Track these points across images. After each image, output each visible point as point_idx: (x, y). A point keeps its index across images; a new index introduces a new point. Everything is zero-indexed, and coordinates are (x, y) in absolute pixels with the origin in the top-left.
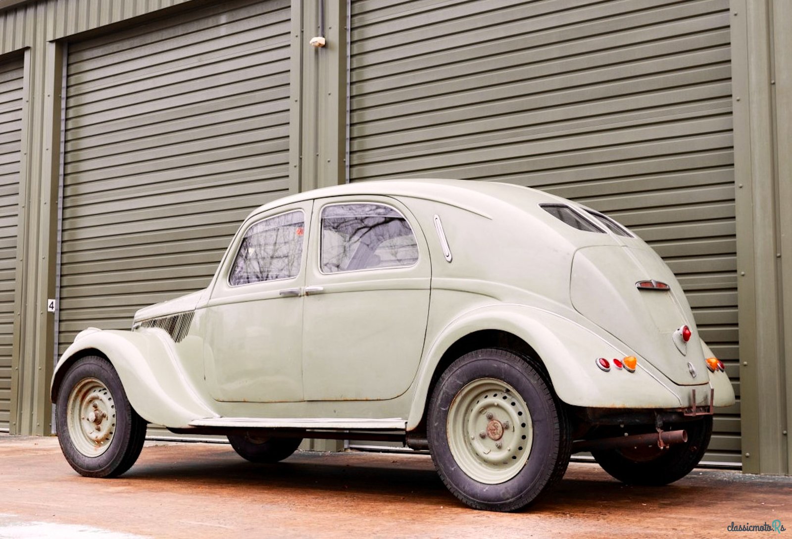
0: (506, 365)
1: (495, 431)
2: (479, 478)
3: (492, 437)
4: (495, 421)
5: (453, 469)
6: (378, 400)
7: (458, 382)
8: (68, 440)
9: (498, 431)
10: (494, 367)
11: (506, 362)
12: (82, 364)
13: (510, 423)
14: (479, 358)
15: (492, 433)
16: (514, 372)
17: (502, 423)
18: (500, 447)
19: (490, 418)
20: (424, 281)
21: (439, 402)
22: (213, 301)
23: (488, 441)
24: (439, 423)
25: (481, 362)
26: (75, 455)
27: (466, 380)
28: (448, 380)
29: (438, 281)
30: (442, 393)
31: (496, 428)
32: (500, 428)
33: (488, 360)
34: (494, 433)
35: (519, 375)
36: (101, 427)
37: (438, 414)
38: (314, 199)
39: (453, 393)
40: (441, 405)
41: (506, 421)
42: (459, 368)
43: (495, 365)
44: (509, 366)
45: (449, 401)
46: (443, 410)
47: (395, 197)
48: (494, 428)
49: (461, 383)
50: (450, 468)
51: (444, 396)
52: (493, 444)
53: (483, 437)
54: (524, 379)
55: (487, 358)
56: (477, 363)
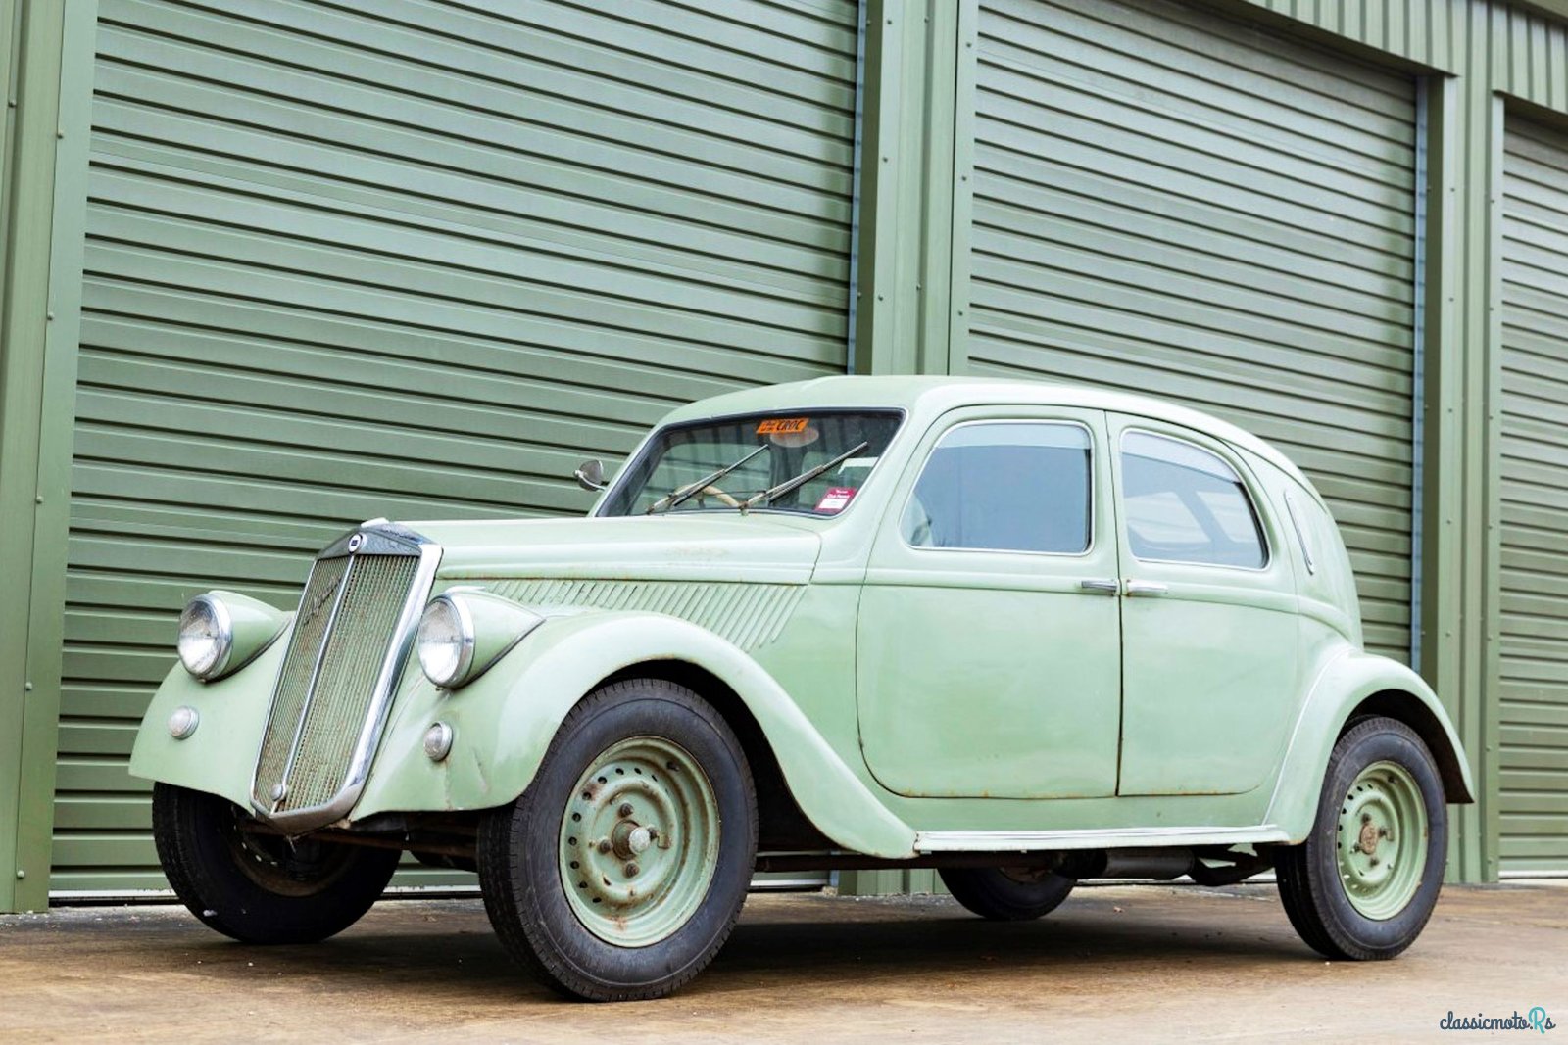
0: (1409, 742)
1: (1371, 841)
3: (1367, 849)
4: (1371, 826)
7: (1358, 766)
9: (1374, 841)
10: (1398, 745)
11: (1409, 739)
13: (1387, 827)
14: (1380, 731)
15: (1366, 844)
17: (1378, 827)
18: (1374, 865)
19: (1365, 822)
20: (1292, 598)
22: (875, 573)
23: (1360, 856)
24: (1333, 832)
26: (585, 946)
27: (1365, 762)
29: (1304, 602)
30: (1337, 784)
31: (1372, 837)
32: (1375, 837)
34: (1369, 843)
35: (1422, 758)
37: (1332, 816)
39: (1349, 784)
40: (1335, 803)
41: (1382, 825)
47: (1230, 445)
48: (1369, 836)
49: (1360, 768)
51: (1340, 788)
52: (1367, 860)
53: (1357, 850)
55: (1388, 731)
56: (1379, 738)
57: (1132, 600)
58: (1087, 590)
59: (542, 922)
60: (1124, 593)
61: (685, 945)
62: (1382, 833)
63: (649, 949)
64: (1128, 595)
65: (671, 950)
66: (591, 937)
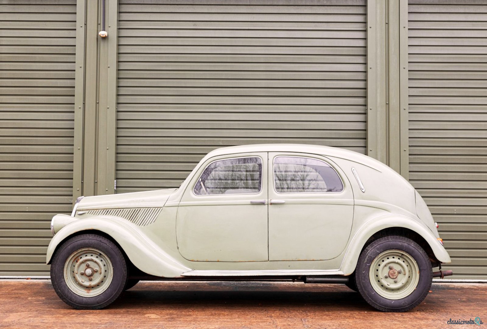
0: (406, 244)
1: (394, 275)
2: (387, 297)
3: (392, 277)
4: (394, 270)
5: (373, 293)
6: (320, 260)
7: (378, 251)
8: (65, 287)
9: (396, 275)
10: (399, 244)
11: (406, 242)
12: (81, 239)
13: (402, 270)
14: (390, 240)
15: (392, 275)
16: (411, 247)
17: (397, 270)
18: (395, 282)
19: (391, 268)
20: (350, 200)
21: (366, 261)
22: (182, 203)
23: (389, 279)
24: (365, 272)
25: (392, 242)
26: (72, 296)
27: (382, 250)
28: (371, 250)
29: (357, 201)
30: (367, 257)
31: (395, 273)
32: (396, 273)
33: (395, 241)
34: (393, 275)
35: (413, 249)
36: (92, 278)
37: (365, 267)
38: (268, 152)
39: (374, 257)
40: (366, 263)
41: (399, 270)
42: (379, 245)
43: (400, 244)
44: (407, 244)
45: (371, 260)
46: (368, 265)
48: (393, 273)
49: (379, 252)
50: (372, 293)
51: (369, 258)
52: (392, 281)
53: (386, 277)
54: (416, 251)
55: (395, 240)
56: (389, 243)
57: (272, 205)
58: (253, 204)
59: (59, 291)
60: (269, 203)
61: (103, 297)
62: (399, 273)
63: (92, 298)
64: (271, 204)
65: (98, 298)
66: (74, 294)
